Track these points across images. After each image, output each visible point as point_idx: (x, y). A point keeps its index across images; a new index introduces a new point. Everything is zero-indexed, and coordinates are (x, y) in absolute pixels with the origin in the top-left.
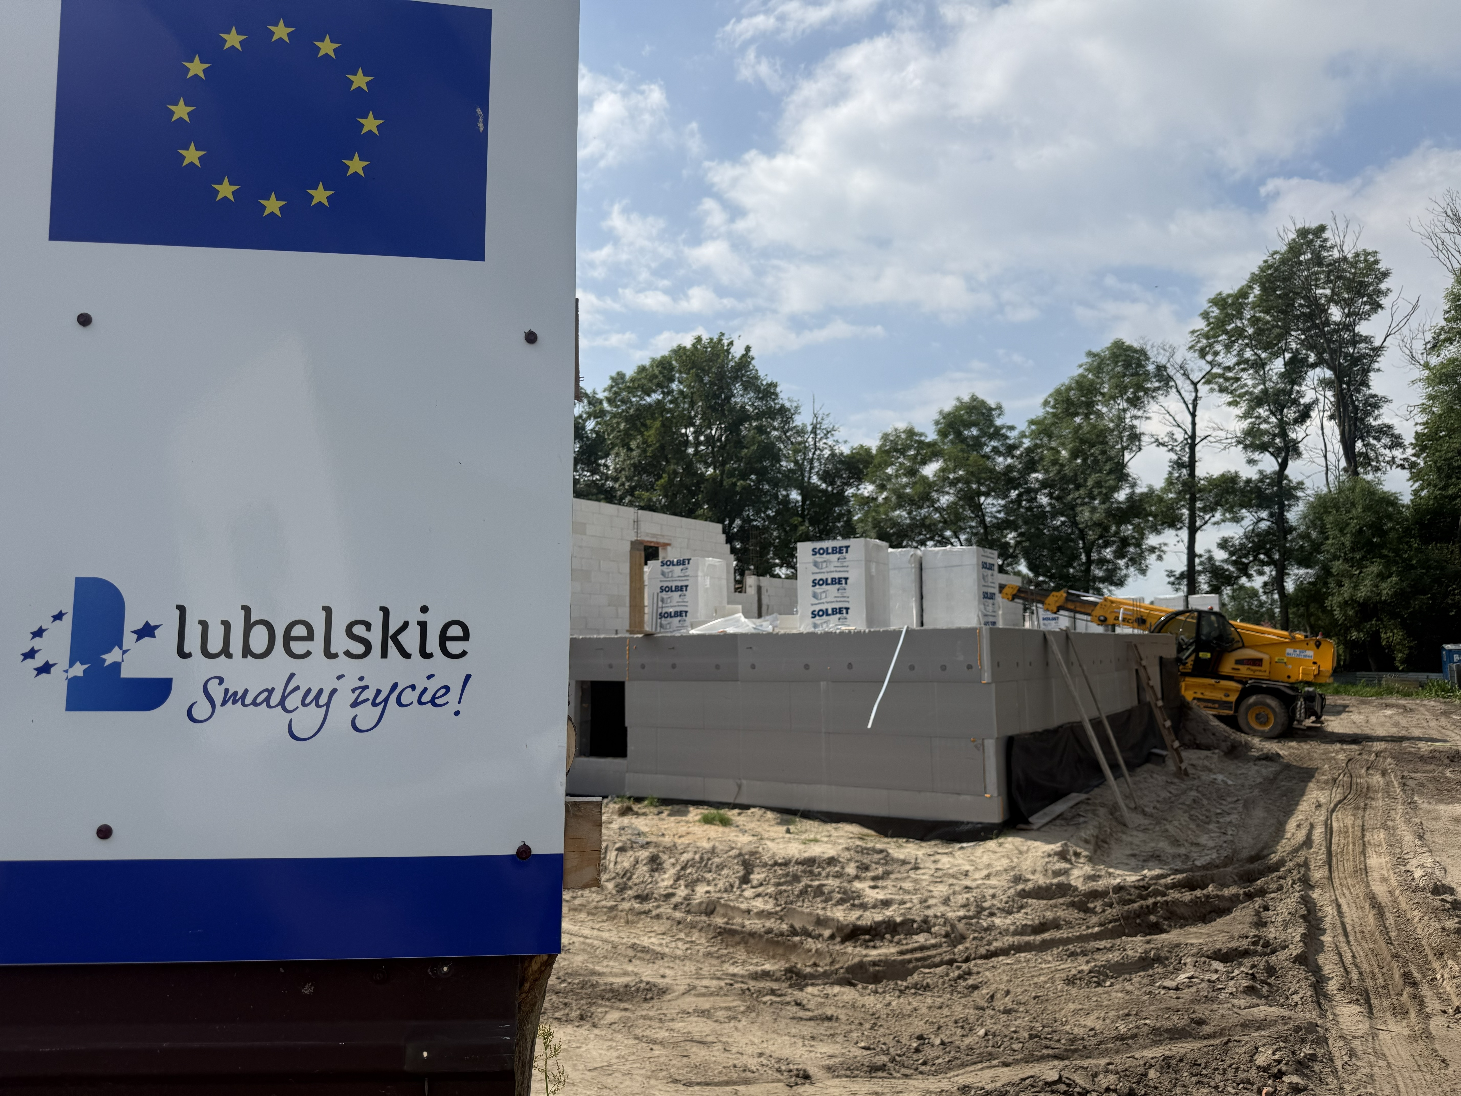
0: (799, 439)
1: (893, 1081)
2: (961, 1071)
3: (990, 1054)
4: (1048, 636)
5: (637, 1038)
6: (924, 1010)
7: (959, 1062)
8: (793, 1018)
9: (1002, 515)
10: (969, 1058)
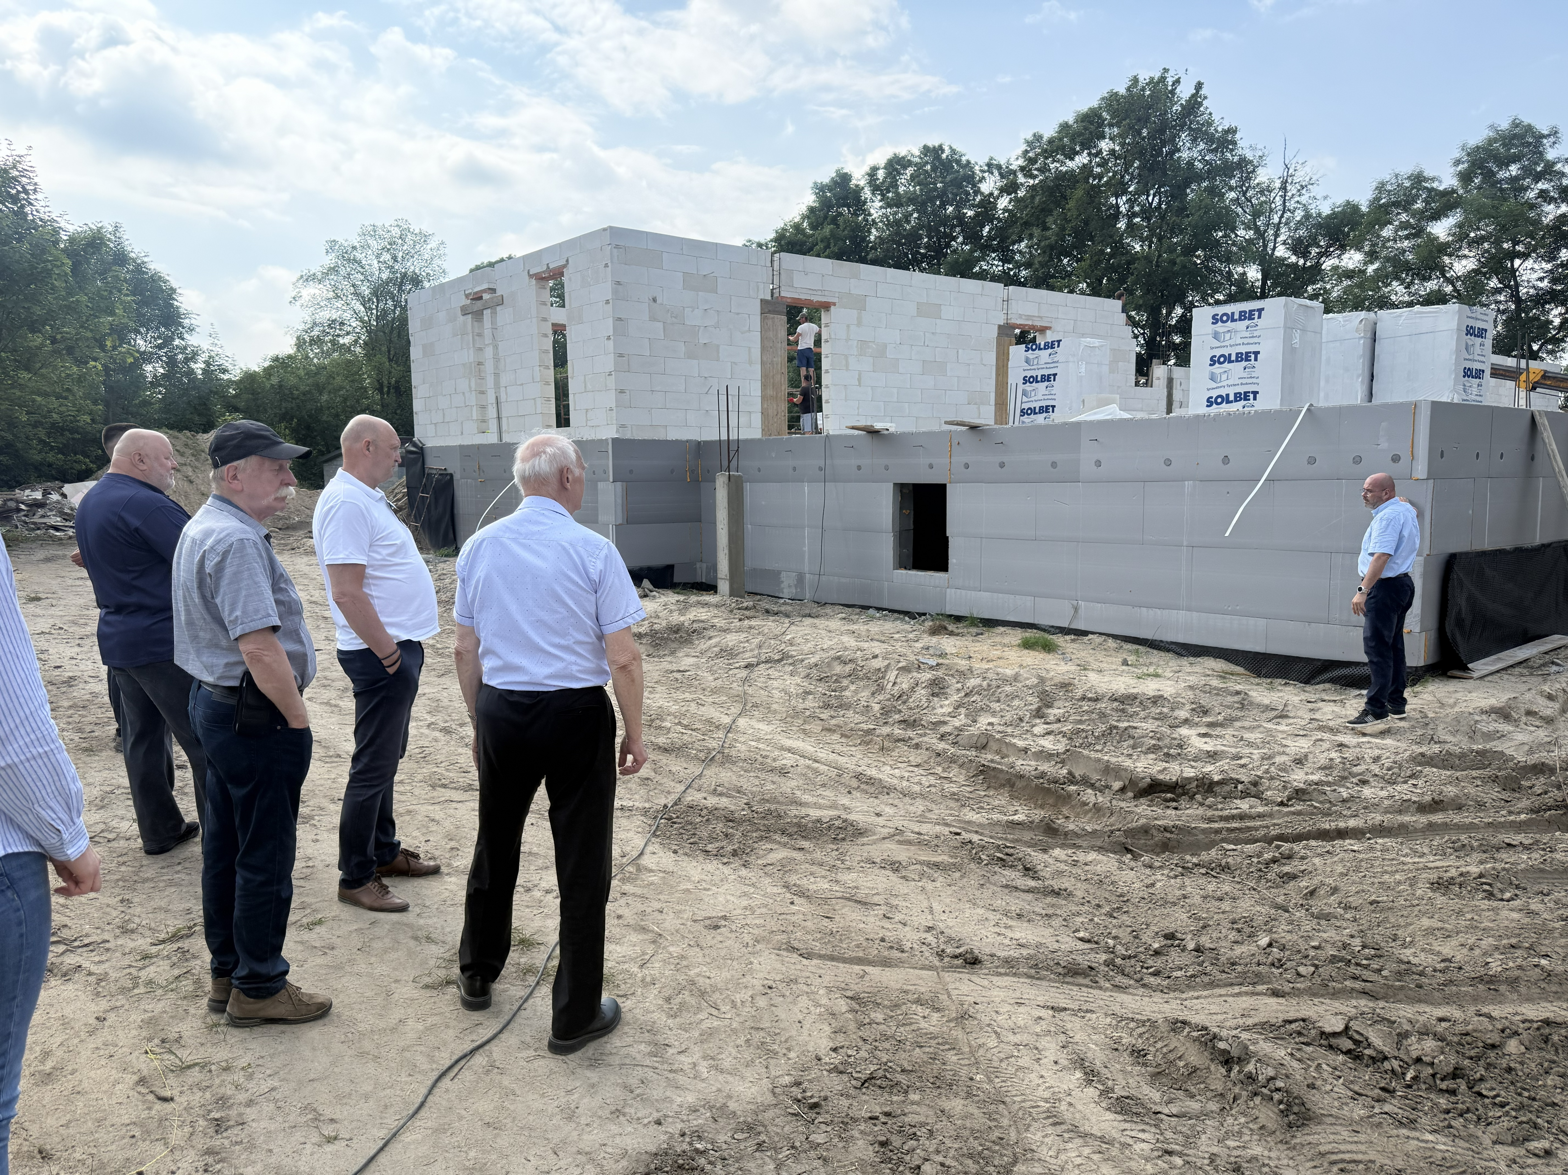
0: (1263, 199)
1: (1096, 992)
2: (1205, 993)
3: (1258, 975)
4: (1537, 418)
5: (787, 886)
6: (1197, 900)
7: (1206, 979)
8: (1007, 886)
9: (1545, 284)
10: (1224, 976)
